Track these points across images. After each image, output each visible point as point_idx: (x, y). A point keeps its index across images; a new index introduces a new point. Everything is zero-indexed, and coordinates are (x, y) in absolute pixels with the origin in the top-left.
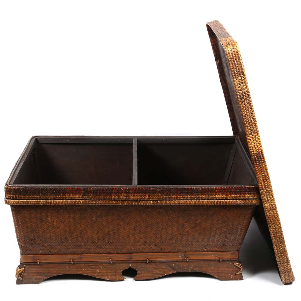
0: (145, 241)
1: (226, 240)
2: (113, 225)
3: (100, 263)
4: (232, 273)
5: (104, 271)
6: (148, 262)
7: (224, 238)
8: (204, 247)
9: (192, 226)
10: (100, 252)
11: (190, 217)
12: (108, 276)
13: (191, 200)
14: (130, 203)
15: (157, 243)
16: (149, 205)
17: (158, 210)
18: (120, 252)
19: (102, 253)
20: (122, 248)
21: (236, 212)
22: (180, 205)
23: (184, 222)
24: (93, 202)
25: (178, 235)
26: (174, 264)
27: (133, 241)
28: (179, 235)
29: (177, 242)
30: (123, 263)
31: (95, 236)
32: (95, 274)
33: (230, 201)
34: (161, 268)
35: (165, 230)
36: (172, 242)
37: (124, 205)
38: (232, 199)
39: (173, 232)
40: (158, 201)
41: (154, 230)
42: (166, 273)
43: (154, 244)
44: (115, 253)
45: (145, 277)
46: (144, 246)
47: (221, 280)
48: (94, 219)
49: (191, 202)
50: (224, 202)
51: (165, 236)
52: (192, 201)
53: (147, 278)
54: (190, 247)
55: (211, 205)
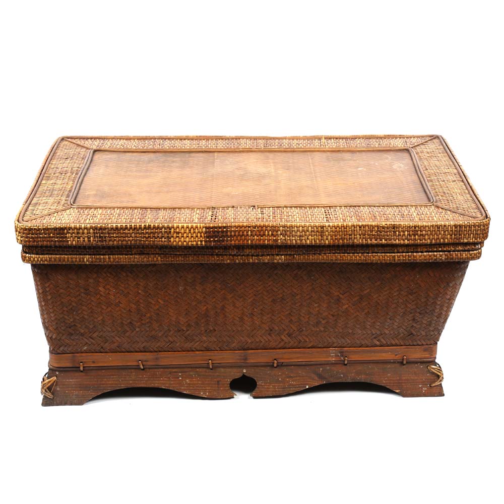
0: (271, 328)
1: (415, 325)
2: (214, 300)
3: (191, 368)
4: (424, 384)
5: (199, 381)
6: (275, 365)
7: (411, 322)
8: (375, 338)
9: (354, 300)
10: (190, 348)
11: (352, 283)
12: (207, 390)
13: (352, 253)
14: (245, 259)
15: (292, 330)
16: (278, 263)
17: (295, 272)
18: (226, 348)
19: (194, 349)
20: (230, 341)
21: (432, 275)
22: (333, 263)
23: (340, 293)
24: (180, 258)
25: (329, 316)
26: (321, 369)
27: (249, 328)
28: (331, 317)
29: (327, 330)
30: (231, 367)
31: (183, 320)
32: (182, 386)
33: (422, 255)
34: (300, 376)
35: (305, 308)
36: (318, 330)
37: (235, 264)
38: (426, 252)
39: (321, 311)
40: (295, 256)
41: (287, 308)
42: (307, 384)
43: (287, 332)
44: (218, 349)
45: (269, 391)
46: (269, 338)
47: (404, 396)
48: (181, 288)
49: (353, 257)
50: (412, 257)
51: (307, 320)
52: (356, 254)
53: (275, 394)
54: (349, 338)
55: (388, 262)
